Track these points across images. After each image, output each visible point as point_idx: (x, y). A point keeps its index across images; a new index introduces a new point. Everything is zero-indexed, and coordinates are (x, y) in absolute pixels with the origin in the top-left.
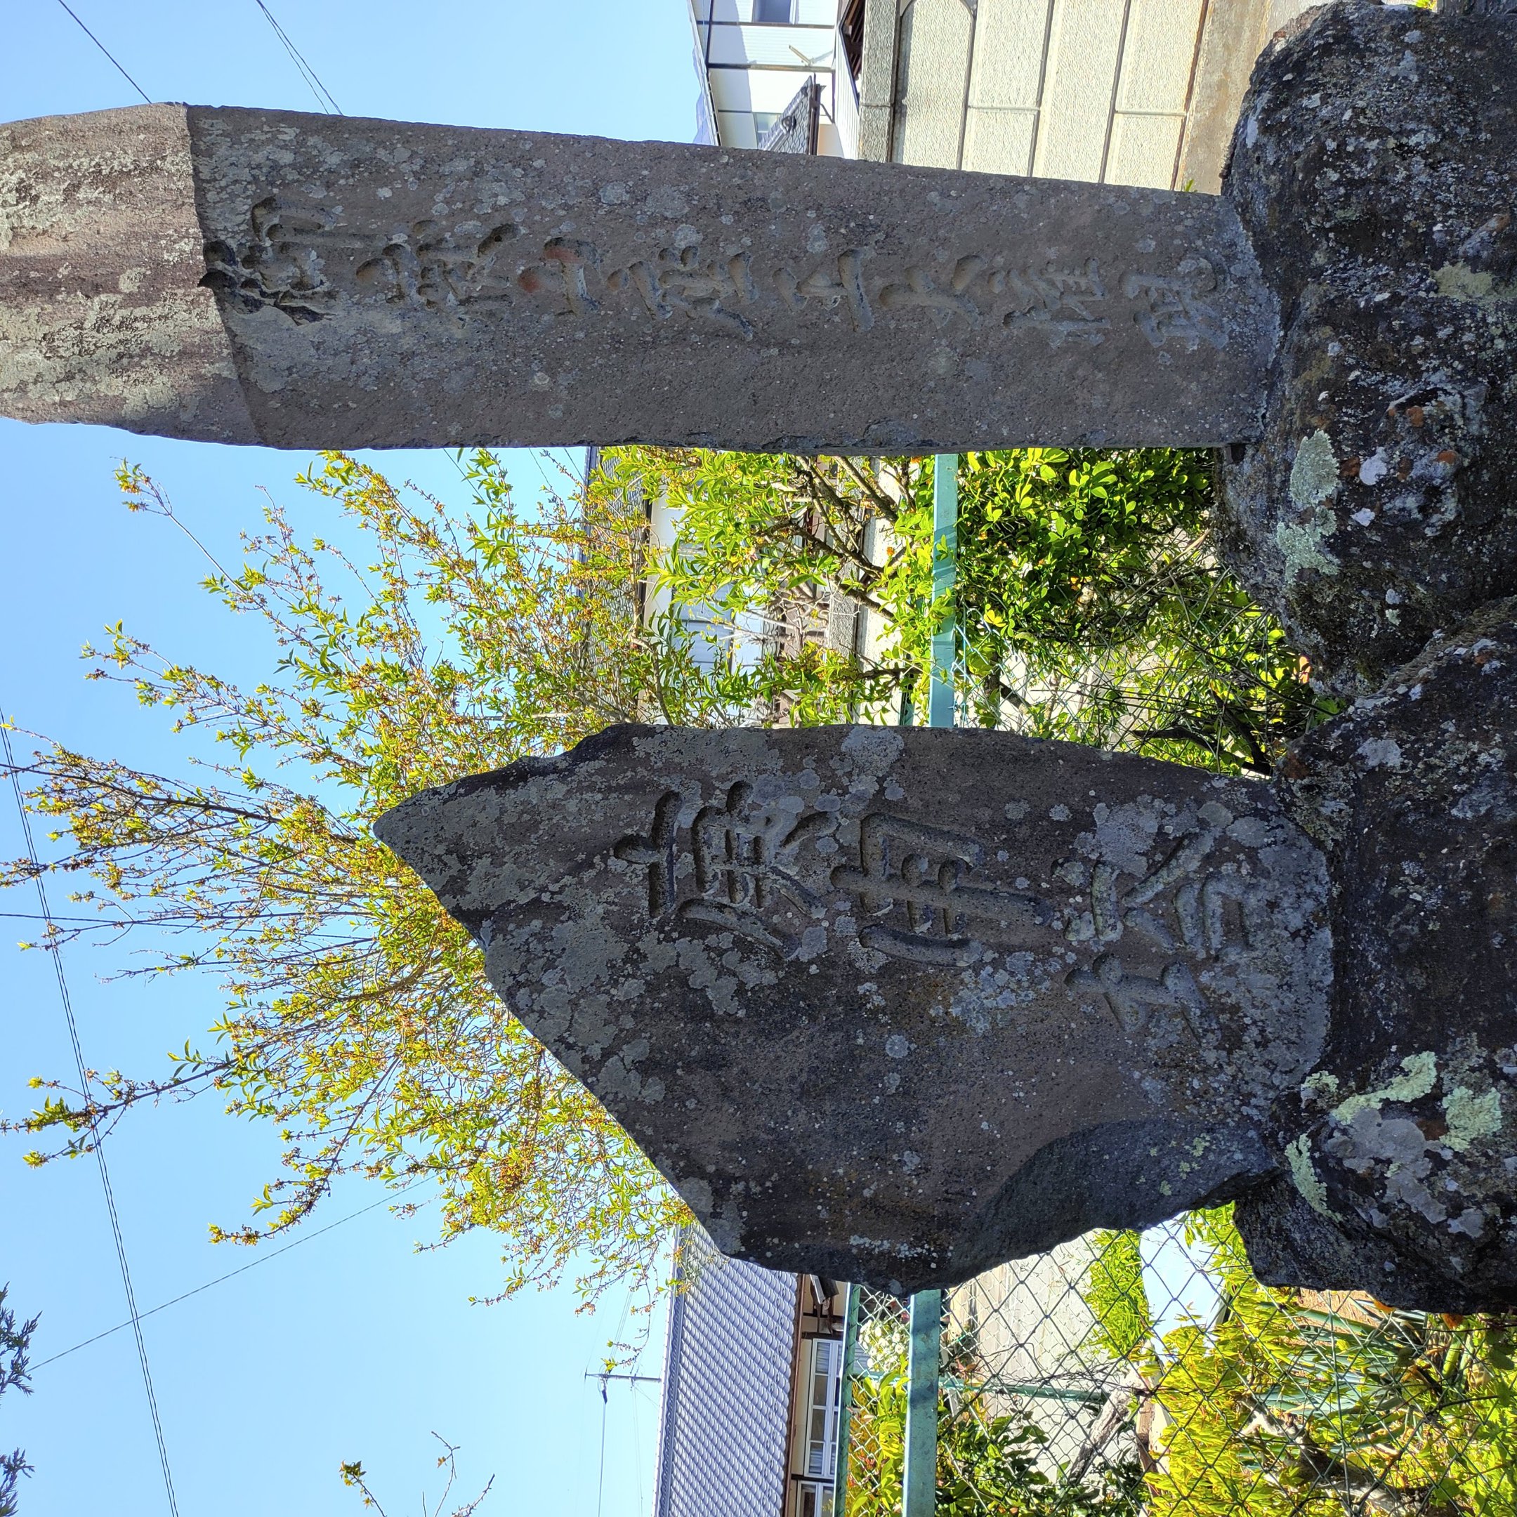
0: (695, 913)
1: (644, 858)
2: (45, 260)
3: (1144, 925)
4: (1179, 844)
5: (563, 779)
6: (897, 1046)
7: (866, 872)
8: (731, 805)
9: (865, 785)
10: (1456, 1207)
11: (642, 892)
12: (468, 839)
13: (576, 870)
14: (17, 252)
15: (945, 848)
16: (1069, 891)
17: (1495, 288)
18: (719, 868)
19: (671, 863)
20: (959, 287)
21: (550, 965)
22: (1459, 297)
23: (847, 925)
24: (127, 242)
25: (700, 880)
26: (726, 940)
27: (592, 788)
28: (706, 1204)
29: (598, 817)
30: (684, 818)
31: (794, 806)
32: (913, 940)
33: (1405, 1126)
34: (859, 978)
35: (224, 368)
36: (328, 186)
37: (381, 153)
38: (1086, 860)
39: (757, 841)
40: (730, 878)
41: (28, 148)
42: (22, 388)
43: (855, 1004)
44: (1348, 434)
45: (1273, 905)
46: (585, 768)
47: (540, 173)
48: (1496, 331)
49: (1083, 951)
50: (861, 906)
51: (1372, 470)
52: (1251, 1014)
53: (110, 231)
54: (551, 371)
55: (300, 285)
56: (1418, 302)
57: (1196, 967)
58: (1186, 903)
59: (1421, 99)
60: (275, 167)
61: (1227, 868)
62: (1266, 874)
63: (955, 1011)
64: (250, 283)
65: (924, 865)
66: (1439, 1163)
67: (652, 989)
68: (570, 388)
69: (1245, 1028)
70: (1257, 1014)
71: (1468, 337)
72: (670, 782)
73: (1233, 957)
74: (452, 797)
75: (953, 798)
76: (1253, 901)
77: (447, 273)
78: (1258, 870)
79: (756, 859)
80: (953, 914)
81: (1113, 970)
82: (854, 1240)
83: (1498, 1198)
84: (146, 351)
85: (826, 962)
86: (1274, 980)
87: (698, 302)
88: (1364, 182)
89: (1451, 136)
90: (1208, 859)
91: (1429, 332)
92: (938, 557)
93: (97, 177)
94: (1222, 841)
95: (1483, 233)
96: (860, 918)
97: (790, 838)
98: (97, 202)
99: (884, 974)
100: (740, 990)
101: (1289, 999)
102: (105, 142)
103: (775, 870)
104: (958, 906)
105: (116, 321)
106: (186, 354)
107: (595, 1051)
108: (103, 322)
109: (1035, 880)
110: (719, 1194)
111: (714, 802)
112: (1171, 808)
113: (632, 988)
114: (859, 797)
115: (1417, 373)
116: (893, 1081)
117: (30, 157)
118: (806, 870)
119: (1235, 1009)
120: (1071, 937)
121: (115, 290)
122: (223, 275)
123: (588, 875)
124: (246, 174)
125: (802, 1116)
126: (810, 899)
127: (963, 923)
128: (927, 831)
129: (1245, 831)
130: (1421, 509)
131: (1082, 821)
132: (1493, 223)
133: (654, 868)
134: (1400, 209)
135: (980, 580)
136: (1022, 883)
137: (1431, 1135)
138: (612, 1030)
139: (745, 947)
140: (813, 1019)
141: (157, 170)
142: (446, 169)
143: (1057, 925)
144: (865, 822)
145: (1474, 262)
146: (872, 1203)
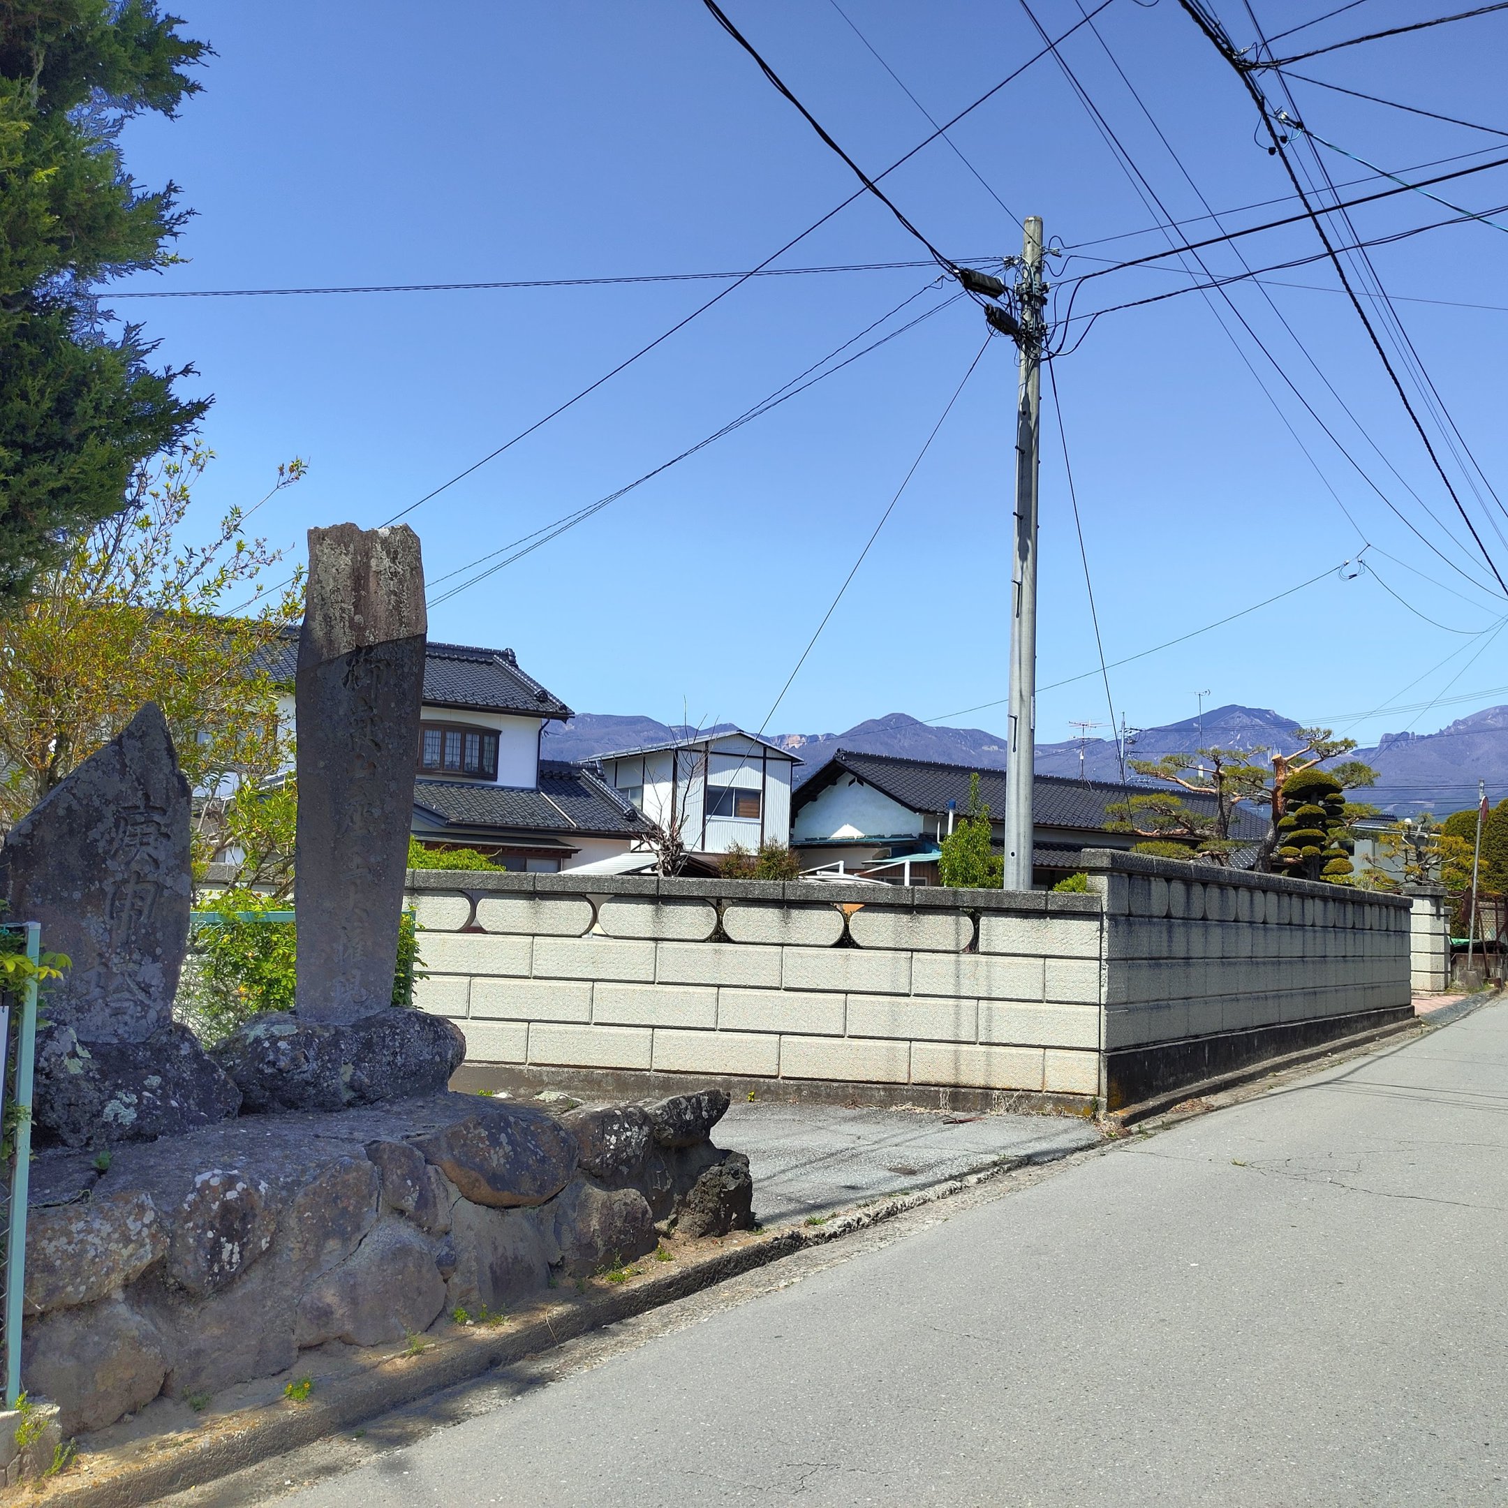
0: (122, 823)
1: (141, 803)
2: (368, 585)
3: (117, 981)
4: (147, 992)
5: (170, 772)
6: (77, 895)
7: (137, 883)
8: (162, 834)
9: (169, 882)
10: (46, 1060)
11: (130, 804)
12: (148, 739)
13: (138, 780)
14: (371, 574)
15: (146, 912)
16: (130, 955)
17: (346, 1083)
18: (139, 831)
19: (140, 813)
20: (357, 910)
21: (104, 772)
22: (342, 1070)
23: (119, 877)
24: (373, 616)
25: (135, 824)
26: (113, 835)
27: (168, 783)
28: (23, 832)
29: (157, 786)
30: (157, 818)
31: (161, 857)
32: (113, 900)
33: (70, 1049)
34: (100, 882)
35: (325, 655)
36: (395, 685)
37: (408, 703)
38: (142, 960)
39: (148, 844)
40: (135, 835)
41: (411, 574)
42: (319, 582)
43: (91, 881)
44: (296, 1039)
45: (126, 1024)
46: (175, 780)
47: (401, 759)
48: (330, 1082)
49: (109, 959)
50: (125, 881)
51: (282, 1045)
52: (87, 1015)
53: (378, 610)
54: (324, 768)
55: (357, 678)
56: (340, 1057)
57: (104, 998)
58: (127, 995)
59: (413, 1060)
60: (402, 666)
61: (139, 1009)
62: (137, 1022)
63: (89, 915)
64: (357, 662)
65: (140, 904)
66: (60, 1056)
67: (96, 810)
68: (318, 774)
69: (83, 1013)
70: (88, 1018)
71: (328, 1073)
72: (170, 812)
73: (107, 1011)
74: (163, 731)
75: (164, 913)
76: (127, 1018)
77: (362, 728)
78: (138, 1019)
79: (141, 844)
80: (122, 914)
81: (102, 970)
82: (12, 882)
83: (51, 1071)
84: (332, 627)
85: (106, 870)
86: (100, 1024)
87: (352, 818)
88: (384, 1041)
89: (400, 1070)
90: (142, 1002)
91: (329, 1061)
92: (256, 913)
93: (399, 602)
94: (148, 1006)
95: (363, 1077)
96: (121, 881)
97: (150, 856)
98: (389, 603)
99: (102, 890)
100: (96, 841)
101: (93, 1028)
102: (413, 605)
103: (138, 851)
104: (124, 916)
105: (344, 615)
106: (331, 642)
107: (75, 791)
108: (343, 610)
109: (135, 942)
110: (27, 836)
111: (163, 828)
112: (160, 990)
113: (97, 803)
114: (165, 881)
115: (316, 1060)
116: (65, 894)
117: (408, 575)
118: (138, 862)
119: (89, 1010)
120: (113, 956)
121: (355, 614)
122: (361, 652)
123: (136, 784)
124: (399, 656)
125: (53, 863)
126: (128, 864)
127: (119, 918)
128: (152, 904)
129: (152, 1015)
130: (269, 1062)
131: (155, 959)
132: (366, 1080)
133: (139, 807)
134: (374, 1052)
135: (244, 933)
136: (133, 938)
137: (68, 1054)
138: (82, 797)
139: (111, 841)
140: (86, 866)
141: (401, 625)
142: (402, 726)
143: (118, 951)
144: (156, 883)
145: (354, 1074)
146: (24, 888)
